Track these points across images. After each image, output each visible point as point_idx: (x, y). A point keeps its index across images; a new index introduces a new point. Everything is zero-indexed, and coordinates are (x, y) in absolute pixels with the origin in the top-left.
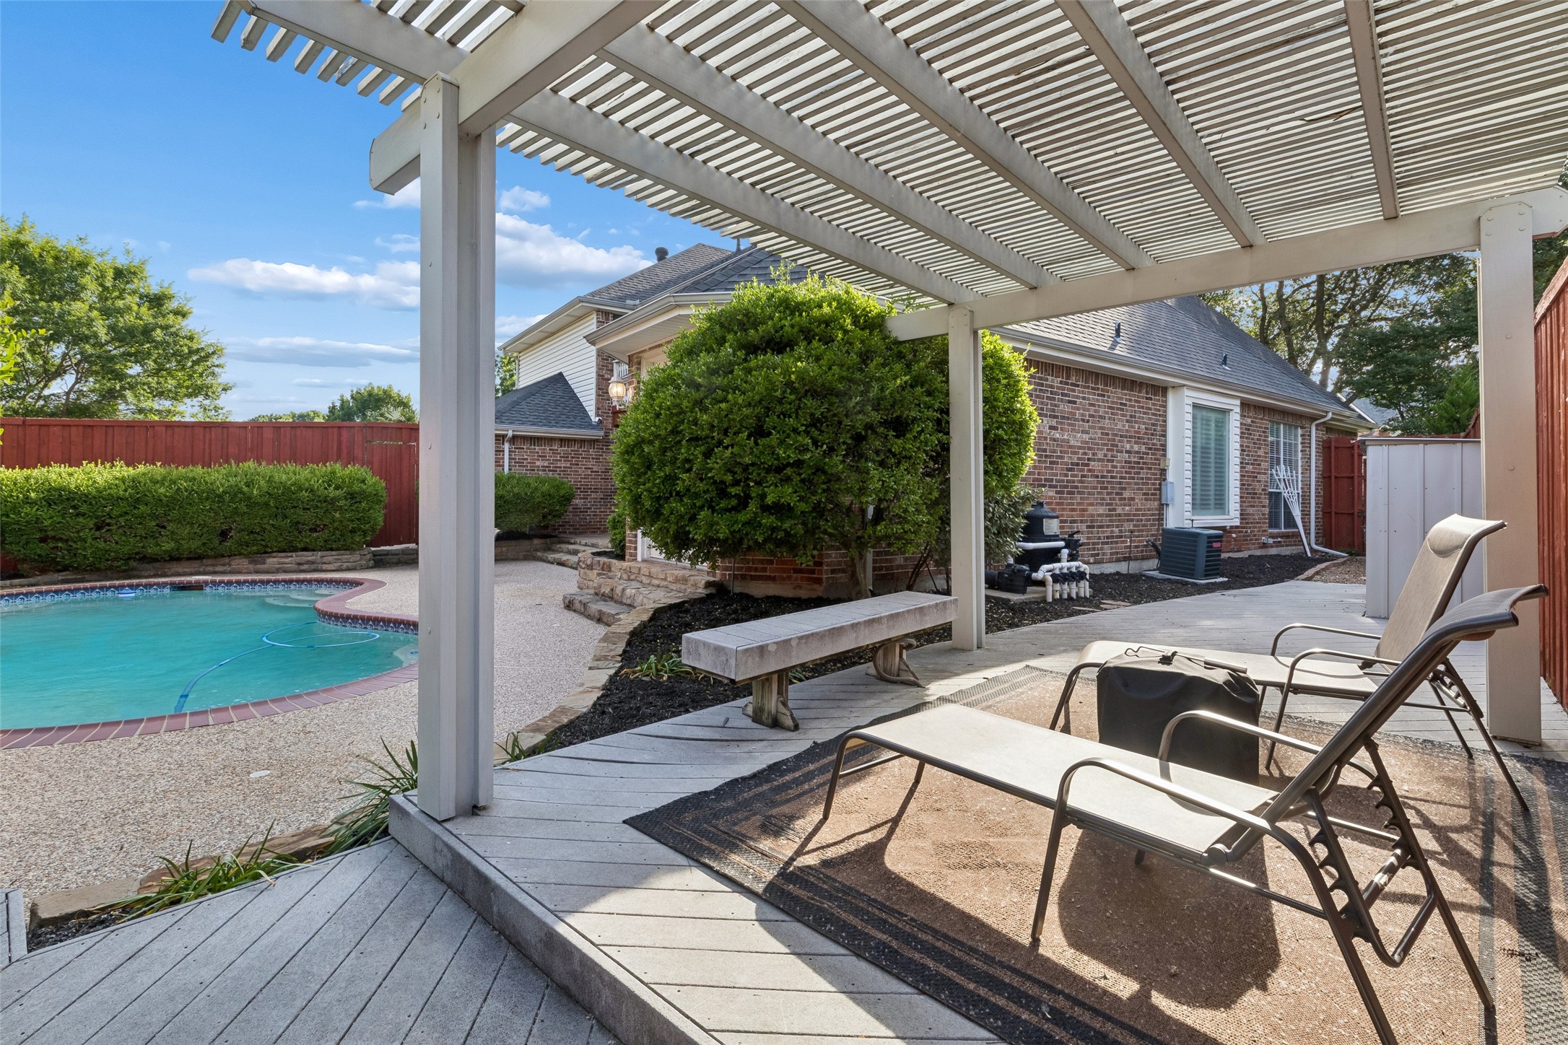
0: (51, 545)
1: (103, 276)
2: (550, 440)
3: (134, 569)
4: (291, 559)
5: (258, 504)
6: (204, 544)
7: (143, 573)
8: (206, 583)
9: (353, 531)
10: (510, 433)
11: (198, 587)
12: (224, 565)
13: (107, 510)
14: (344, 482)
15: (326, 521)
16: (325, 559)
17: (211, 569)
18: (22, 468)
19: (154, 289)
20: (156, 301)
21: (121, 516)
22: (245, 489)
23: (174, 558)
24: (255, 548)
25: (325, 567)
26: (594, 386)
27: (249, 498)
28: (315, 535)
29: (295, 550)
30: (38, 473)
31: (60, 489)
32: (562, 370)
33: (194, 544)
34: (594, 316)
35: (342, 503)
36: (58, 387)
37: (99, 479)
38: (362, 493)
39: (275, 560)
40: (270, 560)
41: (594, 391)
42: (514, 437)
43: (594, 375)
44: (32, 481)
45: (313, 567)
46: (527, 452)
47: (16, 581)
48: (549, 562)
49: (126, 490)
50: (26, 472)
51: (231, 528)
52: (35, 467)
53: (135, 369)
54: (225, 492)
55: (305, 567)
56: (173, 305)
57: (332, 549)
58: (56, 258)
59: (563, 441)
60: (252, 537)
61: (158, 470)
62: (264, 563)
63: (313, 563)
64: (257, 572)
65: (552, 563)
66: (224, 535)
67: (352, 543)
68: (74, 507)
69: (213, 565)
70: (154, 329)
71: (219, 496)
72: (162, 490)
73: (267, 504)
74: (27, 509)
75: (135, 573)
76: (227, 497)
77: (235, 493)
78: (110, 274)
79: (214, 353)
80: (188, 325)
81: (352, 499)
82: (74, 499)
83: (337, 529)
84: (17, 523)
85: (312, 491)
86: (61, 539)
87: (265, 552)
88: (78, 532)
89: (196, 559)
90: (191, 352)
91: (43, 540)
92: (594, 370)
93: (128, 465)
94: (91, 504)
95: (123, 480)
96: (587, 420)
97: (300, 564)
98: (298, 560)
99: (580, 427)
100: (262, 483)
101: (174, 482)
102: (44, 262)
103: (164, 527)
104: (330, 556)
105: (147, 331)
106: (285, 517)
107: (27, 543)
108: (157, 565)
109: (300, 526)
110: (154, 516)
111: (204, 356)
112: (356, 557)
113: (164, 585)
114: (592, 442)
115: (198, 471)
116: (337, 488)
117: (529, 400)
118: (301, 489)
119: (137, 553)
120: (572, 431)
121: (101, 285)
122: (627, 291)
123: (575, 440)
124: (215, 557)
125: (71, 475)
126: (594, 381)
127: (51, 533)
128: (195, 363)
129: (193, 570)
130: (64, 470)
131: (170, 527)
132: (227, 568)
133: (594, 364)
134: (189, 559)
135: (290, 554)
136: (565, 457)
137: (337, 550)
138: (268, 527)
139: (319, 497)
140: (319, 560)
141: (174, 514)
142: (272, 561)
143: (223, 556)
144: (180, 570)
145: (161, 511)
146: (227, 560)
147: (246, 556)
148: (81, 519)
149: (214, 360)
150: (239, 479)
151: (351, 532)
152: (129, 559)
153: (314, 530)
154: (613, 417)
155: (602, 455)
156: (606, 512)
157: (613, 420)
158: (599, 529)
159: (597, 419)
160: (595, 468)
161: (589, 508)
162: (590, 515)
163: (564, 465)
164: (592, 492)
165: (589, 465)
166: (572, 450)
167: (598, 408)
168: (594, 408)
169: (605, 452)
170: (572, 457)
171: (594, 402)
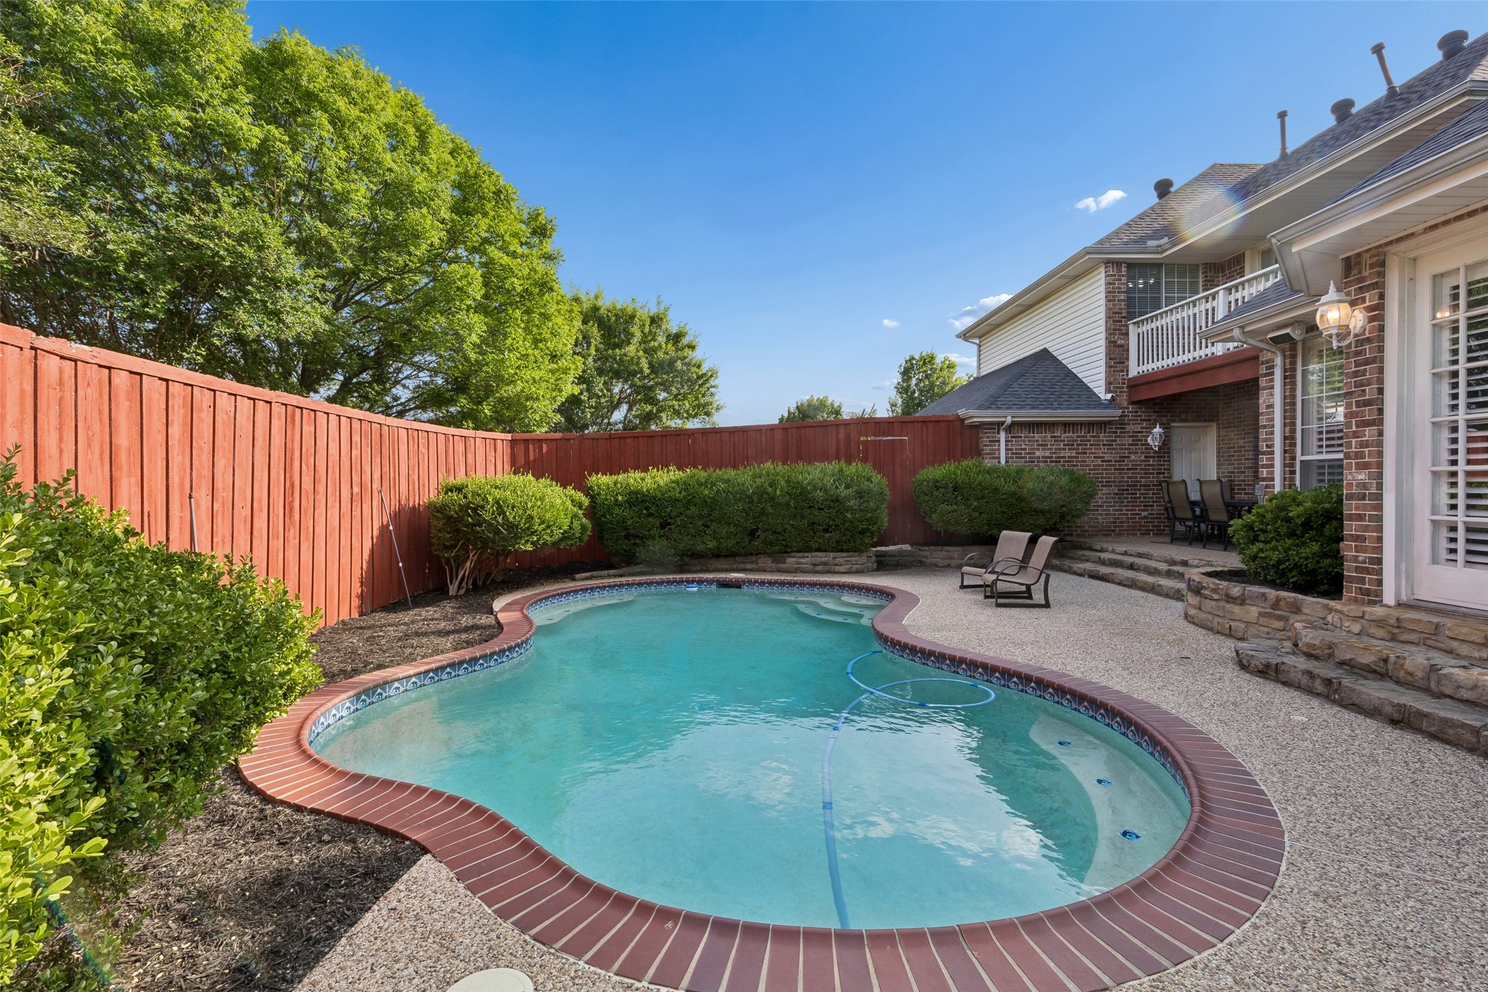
0: (632, 542)
1: (644, 325)
2: (1050, 426)
3: (686, 564)
4: (807, 559)
5: (780, 504)
6: (738, 543)
7: (693, 568)
8: (744, 581)
9: (862, 532)
10: (1009, 420)
11: (737, 585)
12: (752, 563)
13: (668, 510)
14: (852, 480)
15: (838, 522)
16: (837, 561)
17: (742, 566)
18: (611, 474)
19: (674, 330)
20: (676, 338)
21: (677, 516)
22: (770, 490)
23: (717, 554)
24: (777, 548)
25: (837, 568)
26: (1103, 356)
27: (773, 499)
28: (827, 535)
29: (810, 550)
30: (621, 477)
31: (636, 493)
32: (1046, 346)
33: (731, 543)
34: (1102, 269)
35: (852, 503)
36: (618, 415)
37: (662, 483)
38: (869, 491)
39: (793, 560)
40: (790, 560)
41: (1103, 363)
42: (1013, 424)
43: (1103, 342)
44: (619, 486)
45: (827, 568)
46: (1026, 441)
47: (611, 572)
48: (1075, 573)
49: (680, 493)
50: (614, 477)
51: (758, 528)
52: (619, 474)
53: (662, 395)
54: (754, 493)
55: (819, 568)
56: (685, 341)
57: (842, 551)
58: (616, 315)
59: (1067, 426)
60: (775, 536)
61: (702, 474)
62: (784, 563)
63: (826, 564)
64: (779, 571)
65: (1081, 575)
66: (752, 534)
67: (861, 544)
68: (647, 509)
69: (743, 563)
70: (675, 362)
71: (749, 497)
72: (706, 492)
73: (788, 505)
74: (617, 511)
75: (687, 567)
76: (755, 498)
77: (761, 493)
78: (648, 323)
79: (711, 376)
80: (696, 355)
81: (861, 497)
82: (646, 501)
83: (847, 529)
84: (611, 522)
85: (826, 490)
86: (638, 537)
87: (786, 551)
88: (649, 530)
89: (731, 556)
90: (699, 377)
91: (627, 537)
92: (1103, 336)
93: (679, 470)
94: (657, 506)
95: (677, 482)
96: (1094, 398)
97: (815, 565)
98: (814, 560)
99: (1089, 407)
100: (783, 483)
101: (713, 484)
102: (609, 320)
103: (708, 527)
104: (842, 558)
105: (672, 363)
106: (803, 517)
107: (617, 539)
108: (702, 560)
109: (815, 526)
110: (701, 517)
111: (704, 379)
112: (863, 559)
113: (710, 582)
114: (1102, 425)
115: (731, 473)
116: (847, 487)
117: (1020, 381)
118: (815, 488)
119: (689, 550)
120: (1081, 412)
121: (642, 332)
122: (1140, 233)
123: (1081, 424)
124: (745, 555)
125: (643, 479)
126: (1103, 349)
127: (632, 531)
128: (701, 386)
129: (728, 567)
130: (638, 475)
131: (714, 526)
132: (754, 566)
133: (1103, 329)
134: (726, 556)
135: (806, 554)
136: (1070, 445)
137: (846, 551)
138: (788, 527)
139: (832, 496)
140: (831, 562)
141: (716, 514)
142: (791, 561)
143: (751, 554)
144: (719, 566)
145: (706, 511)
146: (754, 558)
147: (770, 555)
148: (651, 519)
149: (712, 382)
150: (763, 480)
151: (860, 533)
152: (683, 555)
153: (826, 531)
154: (1129, 392)
155: (1115, 441)
156: (1122, 510)
157: (1129, 396)
158: (1113, 531)
159: (1109, 396)
160: (1107, 457)
161: (1100, 506)
162: (1101, 515)
163: (1069, 454)
164: (1103, 486)
165: (1100, 453)
166: (1078, 437)
167: (1110, 383)
168: (1102, 383)
169: (1119, 437)
170: (1078, 445)
171: (1103, 376)
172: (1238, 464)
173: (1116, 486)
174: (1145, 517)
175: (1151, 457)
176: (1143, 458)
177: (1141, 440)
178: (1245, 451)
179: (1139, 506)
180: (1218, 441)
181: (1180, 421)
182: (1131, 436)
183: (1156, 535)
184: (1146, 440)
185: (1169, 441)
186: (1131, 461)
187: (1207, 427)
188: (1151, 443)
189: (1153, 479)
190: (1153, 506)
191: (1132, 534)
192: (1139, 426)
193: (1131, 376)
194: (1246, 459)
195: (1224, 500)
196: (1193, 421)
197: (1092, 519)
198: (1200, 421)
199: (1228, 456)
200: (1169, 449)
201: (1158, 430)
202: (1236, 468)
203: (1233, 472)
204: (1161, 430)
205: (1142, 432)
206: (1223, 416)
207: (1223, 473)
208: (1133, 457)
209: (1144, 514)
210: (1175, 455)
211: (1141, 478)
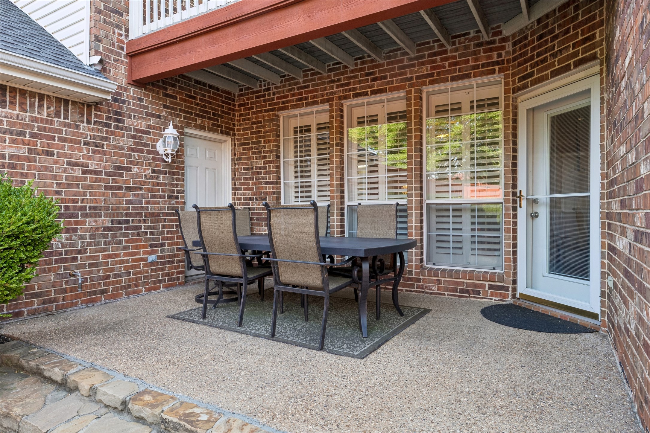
114: (84, 107)
154: (130, 65)
155: (106, 139)
156: (117, 256)
157: (131, 70)
158: (103, 292)
159: (96, 59)
160: (93, 165)
161: (79, 252)
162: (83, 266)
163: (13, 151)
164: (86, 216)
165: (79, 156)
166: (35, 120)
167: (98, 39)
168: (85, 37)
169: (113, 133)
170: (33, 135)
171: (85, 25)
172: (258, 188)
173: (106, 216)
174: (153, 263)
175: (160, 172)
176: (149, 172)
177: (147, 145)
178: (266, 173)
179: (144, 246)
180: (233, 160)
181: (197, 127)
182: (134, 137)
183: (167, 287)
184: (154, 147)
185: (183, 151)
186: (132, 176)
187: (221, 142)
188: (161, 151)
189: (163, 205)
190: (162, 245)
191: (134, 292)
192: (144, 123)
193: (132, 36)
194: (267, 183)
195: (318, 242)
196: (210, 130)
197: (63, 276)
198: (216, 131)
199: (245, 179)
200: (183, 162)
201: (171, 131)
202: (255, 194)
203: (250, 199)
204: (175, 132)
205: (148, 133)
206: (239, 130)
207: (239, 199)
208: (135, 169)
209: (152, 258)
210: (189, 174)
211: (148, 203)
